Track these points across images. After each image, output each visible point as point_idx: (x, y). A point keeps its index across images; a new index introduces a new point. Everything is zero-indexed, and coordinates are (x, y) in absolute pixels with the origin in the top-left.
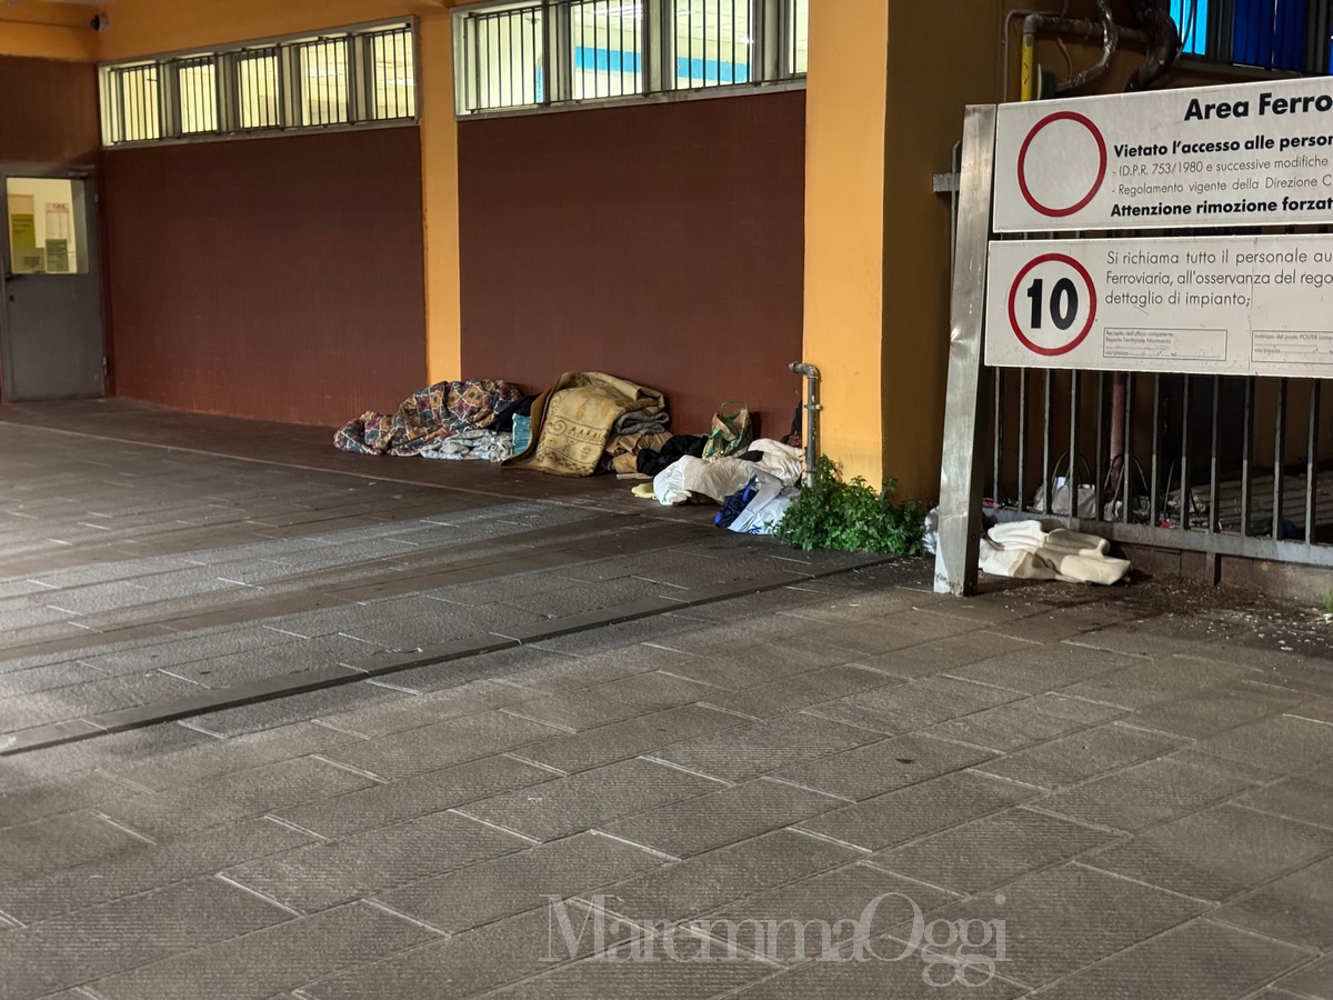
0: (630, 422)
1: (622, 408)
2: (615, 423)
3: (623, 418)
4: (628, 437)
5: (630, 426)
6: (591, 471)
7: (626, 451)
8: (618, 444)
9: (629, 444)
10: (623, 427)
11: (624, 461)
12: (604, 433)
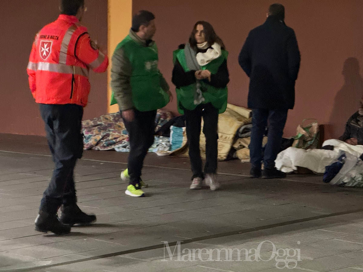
0: (246, 130)
1: (241, 122)
2: (238, 131)
3: (243, 128)
4: (245, 139)
5: (246, 132)
6: (225, 158)
7: (244, 147)
8: (240, 143)
9: (245, 142)
10: (243, 133)
11: (243, 153)
12: (232, 136)
